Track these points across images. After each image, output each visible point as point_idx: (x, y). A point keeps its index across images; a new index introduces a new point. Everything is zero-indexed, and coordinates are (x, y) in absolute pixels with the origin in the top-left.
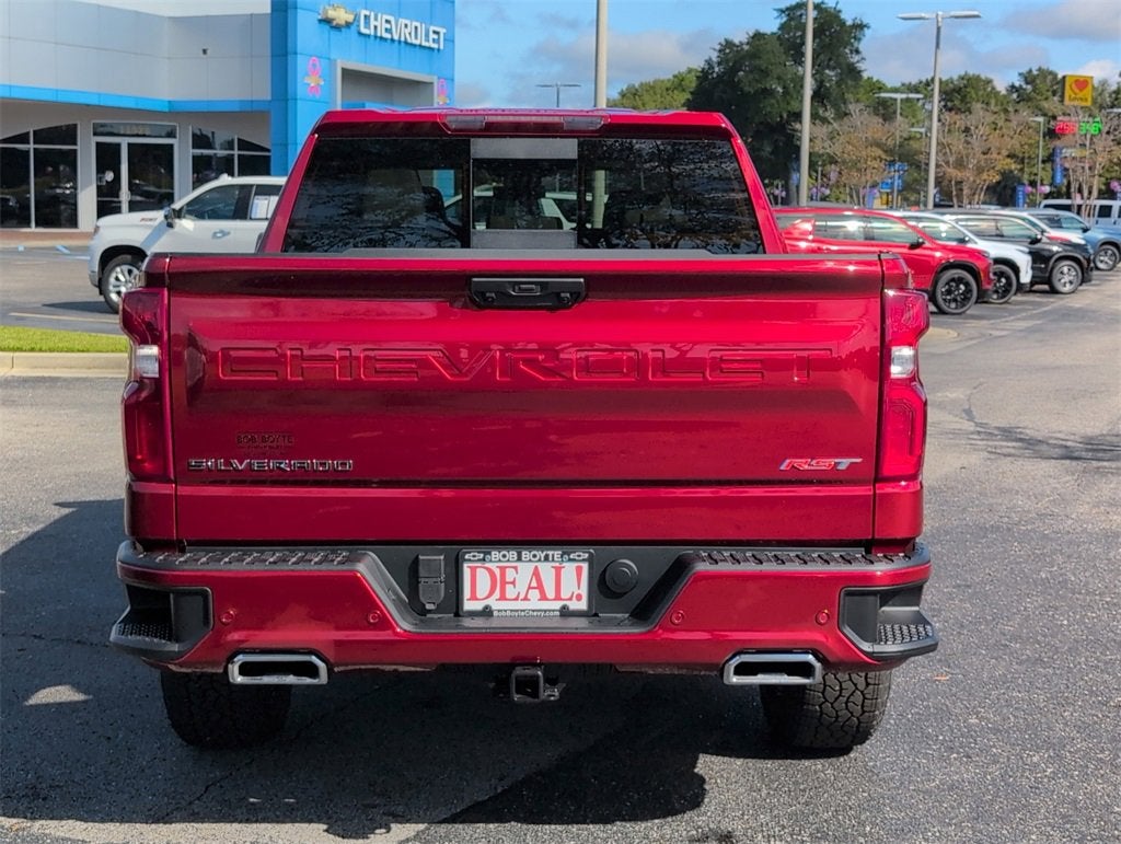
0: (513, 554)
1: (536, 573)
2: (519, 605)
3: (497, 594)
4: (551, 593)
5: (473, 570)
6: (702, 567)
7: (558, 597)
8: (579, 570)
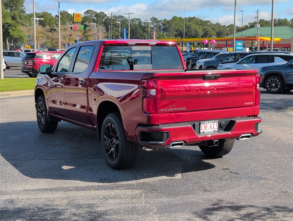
0: (208, 122)
1: (211, 125)
2: (208, 131)
3: (205, 129)
4: (212, 128)
5: (202, 125)
6: (237, 121)
7: (214, 129)
8: (217, 124)
